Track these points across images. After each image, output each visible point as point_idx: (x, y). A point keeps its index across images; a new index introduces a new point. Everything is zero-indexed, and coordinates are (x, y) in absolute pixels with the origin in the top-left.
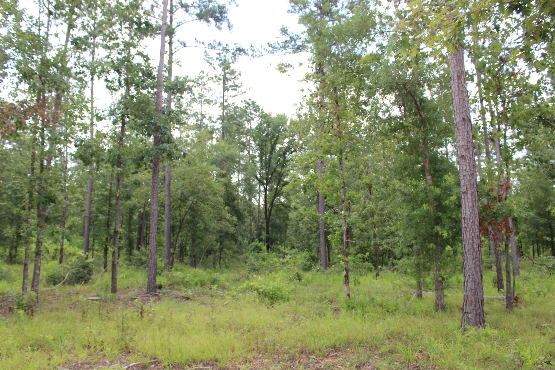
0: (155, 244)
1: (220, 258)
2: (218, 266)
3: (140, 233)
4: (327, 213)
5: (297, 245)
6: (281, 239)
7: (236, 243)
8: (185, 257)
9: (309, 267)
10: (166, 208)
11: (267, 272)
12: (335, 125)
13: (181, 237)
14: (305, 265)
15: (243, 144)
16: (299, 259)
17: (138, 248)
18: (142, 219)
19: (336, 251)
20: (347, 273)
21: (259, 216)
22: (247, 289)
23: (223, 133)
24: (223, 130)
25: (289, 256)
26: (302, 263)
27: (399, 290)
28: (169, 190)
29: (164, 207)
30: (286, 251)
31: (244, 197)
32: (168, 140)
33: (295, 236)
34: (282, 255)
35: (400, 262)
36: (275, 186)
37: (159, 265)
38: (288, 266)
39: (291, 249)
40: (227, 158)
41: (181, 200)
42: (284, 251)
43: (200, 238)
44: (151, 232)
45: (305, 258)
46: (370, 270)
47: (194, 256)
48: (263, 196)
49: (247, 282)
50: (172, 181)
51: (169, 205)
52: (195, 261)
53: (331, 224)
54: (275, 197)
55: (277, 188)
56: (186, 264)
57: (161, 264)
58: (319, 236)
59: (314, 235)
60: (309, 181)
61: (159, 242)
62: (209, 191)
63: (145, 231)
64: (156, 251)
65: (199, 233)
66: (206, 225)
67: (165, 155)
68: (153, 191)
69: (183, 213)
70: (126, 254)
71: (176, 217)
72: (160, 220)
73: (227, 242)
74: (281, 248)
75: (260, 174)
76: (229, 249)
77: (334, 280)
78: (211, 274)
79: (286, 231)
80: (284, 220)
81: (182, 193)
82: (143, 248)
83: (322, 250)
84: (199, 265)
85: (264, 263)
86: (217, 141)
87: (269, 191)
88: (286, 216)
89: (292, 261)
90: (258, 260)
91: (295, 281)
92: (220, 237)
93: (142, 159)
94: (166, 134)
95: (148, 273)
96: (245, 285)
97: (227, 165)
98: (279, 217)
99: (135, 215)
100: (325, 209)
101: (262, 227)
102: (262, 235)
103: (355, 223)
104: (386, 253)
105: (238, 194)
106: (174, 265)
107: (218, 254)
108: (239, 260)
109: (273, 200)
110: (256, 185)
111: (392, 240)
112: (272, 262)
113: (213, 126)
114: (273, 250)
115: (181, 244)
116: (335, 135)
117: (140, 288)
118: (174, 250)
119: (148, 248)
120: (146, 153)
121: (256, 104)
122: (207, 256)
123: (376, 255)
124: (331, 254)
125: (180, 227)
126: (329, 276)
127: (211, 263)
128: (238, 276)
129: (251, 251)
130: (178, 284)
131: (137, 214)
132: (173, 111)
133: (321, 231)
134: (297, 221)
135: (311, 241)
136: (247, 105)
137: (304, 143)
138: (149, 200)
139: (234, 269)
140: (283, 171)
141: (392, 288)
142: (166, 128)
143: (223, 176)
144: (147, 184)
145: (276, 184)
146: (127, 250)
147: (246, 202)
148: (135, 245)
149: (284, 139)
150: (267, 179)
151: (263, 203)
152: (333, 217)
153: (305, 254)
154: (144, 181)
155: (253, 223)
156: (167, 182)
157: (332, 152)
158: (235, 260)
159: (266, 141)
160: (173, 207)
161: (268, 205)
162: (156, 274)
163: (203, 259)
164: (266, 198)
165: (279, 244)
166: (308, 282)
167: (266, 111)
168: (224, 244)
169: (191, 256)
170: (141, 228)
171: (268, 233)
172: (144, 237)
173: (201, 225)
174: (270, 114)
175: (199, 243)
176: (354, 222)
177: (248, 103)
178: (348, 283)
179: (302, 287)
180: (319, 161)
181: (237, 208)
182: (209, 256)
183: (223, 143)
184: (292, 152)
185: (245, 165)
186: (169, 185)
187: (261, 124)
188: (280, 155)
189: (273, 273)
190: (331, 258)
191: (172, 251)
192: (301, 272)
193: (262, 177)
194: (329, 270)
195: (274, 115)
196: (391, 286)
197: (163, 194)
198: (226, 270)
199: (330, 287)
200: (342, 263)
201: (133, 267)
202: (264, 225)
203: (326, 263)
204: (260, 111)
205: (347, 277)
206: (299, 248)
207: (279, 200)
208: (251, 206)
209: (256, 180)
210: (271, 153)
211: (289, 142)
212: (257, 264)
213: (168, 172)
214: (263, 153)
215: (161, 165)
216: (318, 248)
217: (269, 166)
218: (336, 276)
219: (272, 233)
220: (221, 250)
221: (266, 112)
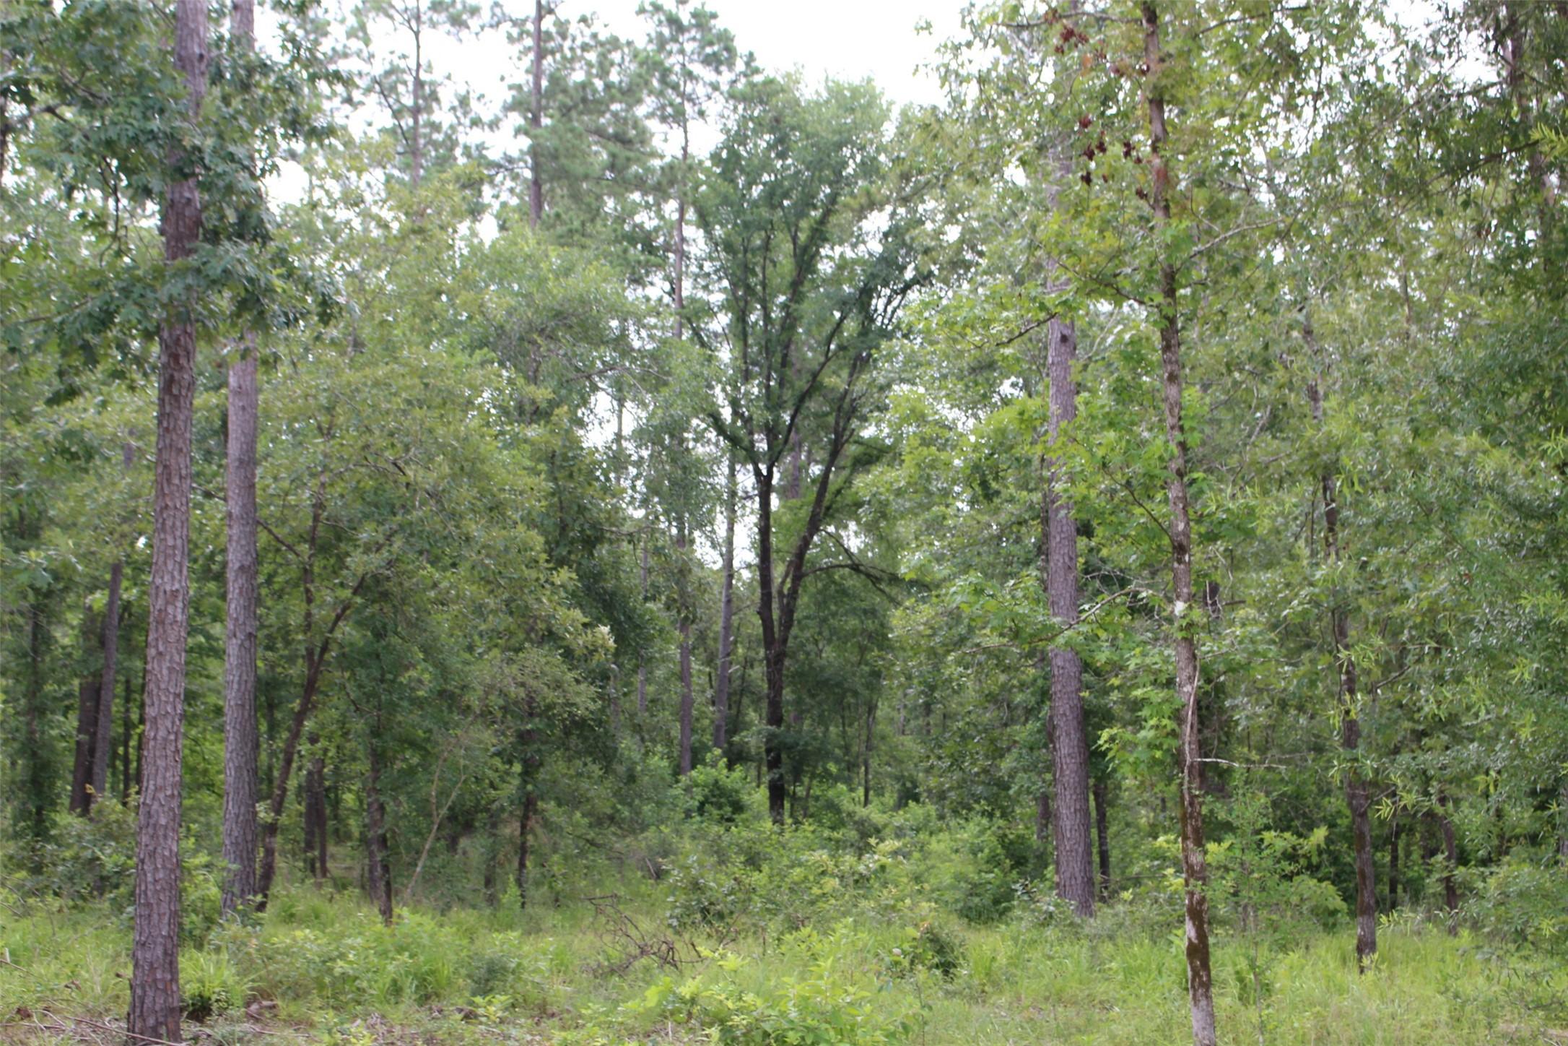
0: (172, 776)
1: (523, 850)
2: (511, 894)
3: (90, 723)
4: (1092, 610)
5: (932, 782)
6: (847, 749)
7: (607, 769)
8: (332, 849)
9: (996, 902)
10: (234, 587)
11: (774, 926)
12: (1142, 140)
13: (313, 740)
14: (975, 890)
15: (647, 241)
16: (944, 858)
17: (83, 803)
18: (103, 643)
19: (1144, 817)
20: (1202, 936)
21: (727, 627)
22: (664, 1016)
23: (537, 183)
24: (536, 168)
25: (891, 844)
26: (959, 877)
27: (1482, 1032)
28: (249, 487)
29: (220, 577)
30: (874, 813)
31: (649, 527)
32: (242, 219)
33: (924, 732)
34: (853, 834)
35: (1493, 882)
36: (816, 470)
37: (193, 895)
38: (887, 896)
39: (901, 803)
40: (559, 315)
41: (312, 541)
42: (862, 812)
43: (413, 744)
44: (150, 712)
45: (975, 851)
46: (1328, 921)
47: (383, 841)
48: (754, 519)
49: (665, 979)
50: (263, 445)
51: (248, 571)
52: (386, 869)
53: (1118, 667)
54: (814, 525)
55: (824, 480)
56: (341, 885)
57: (206, 888)
58: (1049, 734)
59: (1024, 731)
60: (1001, 442)
61: (192, 770)
62: (465, 493)
63: (116, 707)
64: (180, 819)
65: (410, 720)
66: (443, 670)
67: (224, 301)
68: (161, 494)
69: (322, 614)
70: (16, 836)
71: (285, 632)
72: (200, 650)
73: (556, 767)
74: (847, 797)
75: (734, 403)
76: (571, 801)
77: (1129, 972)
78: (471, 934)
79: (872, 709)
80: (863, 650)
81: (319, 506)
82: (107, 803)
83: (1066, 808)
84: (409, 886)
85: (758, 878)
86: (503, 228)
87: (784, 493)
88: (870, 625)
89: (908, 866)
90: (723, 860)
91: (921, 973)
92: (524, 737)
93: (103, 320)
94: (230, 189)
95: (132, 936)
96: (652, 996)
97: (555, 354)
98: (833, 632)
99: (62, 622)
100: (1081, 589)
101: (745, 688)
102: (747, 726)
103: (1246, 666)
104: (1411, 830)
105: (616, 509)
106: (277, 888)
107: (510, 829)
108: (619, 860)
109: (806, 543)
110: (717, 461)
111: (1444, 760)
112: (797, 873)
113: (481, 147)
114: (803, 810)
115: (315, 777)
116: (1140, 194)
117: (92, 1017)
118: (278, 808)
119: (133, 800)
120: (126, 292)
121: (718, 25)
122: (453, 844)
123: (1356, 839)
124: (1113, 829)
125: (310, 687)
126: (1107, 948)
127: (476, 880)
128: (614, 949)
129: (688, 814)
130: (297, 991)
131: (75, 618)
132: (265, 68)
133: (1062, 710)
134: (932, 653)
135: (1007, 764)
136: (666, 31)
137: (968, 239)
138: (141, 542)
139: (599, 911)
140: (858, 388)
141: (1444, 1017)
142: (232, 158)
143: (539, 414)
144: (130, 455)
145: (822, 455)
146: (21, 815)
147: (658, 551)
148: (64, 788)
149: (861, 214)
150: (771, 431)
151: (752, 558)
152: (1128, 631)
153: (973, 830)
154: (113, 440)
155: (695, 666)
156: (234, 448)
157: (1126, 286)
158: (601, 861)
159: (768, 227)
160: (270, 580)
161: (778, 571)
162: (180, 937)
163: (433, 853)
164: (764, 531)
165: (837, 779)
166: (993, 981)
167: (772, 66)
168: (542, 775)
169: (364, 841)
170: (94, 694)
171: (775, 718)
172: (114, 743)
173: (421, 676)
174: (793, 80)
175: (411, 771)
176: (1240, 657)
177: (673, 21)
178: (1207, 985)
179: (956, 1005)
180: (1052, 332)
181: (610, 585)
182: (464, 842)
183: (529, 239)
184: (908, 286)
185: (653, 355)
186: (249, 461)
187: (741, 138)
188: (844, 304)
189: (805, 931)
190: (1115, 855)
191: (263, 812)
192: (954, 929)
193: (748, 421)
194: (1104, 918)
195: (810, 90)
196: (1441, 1008)
197: (217, 509)
198: (552, 918)
199: (1106, 1006)
200: (1175, 881)
201: (56, 904)
202: (758, 674)
203: (1090, 882)
204: (740, 66)
205: (1199, 953)
206: (942, 796)
207: (838, 541)
208: (683, 571)
209: (712, 435)
210: (796, 290)
211: (894, 233)
212: (718, 883)
213: (239, 392)
214: (749, 289)
215: (202, 355)
216: (1044, 800)
217: (785, 363)
218: (1141, 950)
219: (799, 718)
220: (528, 805)
221: (770, 72)
